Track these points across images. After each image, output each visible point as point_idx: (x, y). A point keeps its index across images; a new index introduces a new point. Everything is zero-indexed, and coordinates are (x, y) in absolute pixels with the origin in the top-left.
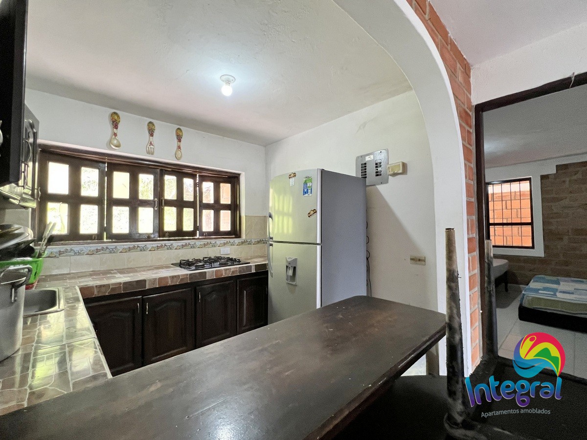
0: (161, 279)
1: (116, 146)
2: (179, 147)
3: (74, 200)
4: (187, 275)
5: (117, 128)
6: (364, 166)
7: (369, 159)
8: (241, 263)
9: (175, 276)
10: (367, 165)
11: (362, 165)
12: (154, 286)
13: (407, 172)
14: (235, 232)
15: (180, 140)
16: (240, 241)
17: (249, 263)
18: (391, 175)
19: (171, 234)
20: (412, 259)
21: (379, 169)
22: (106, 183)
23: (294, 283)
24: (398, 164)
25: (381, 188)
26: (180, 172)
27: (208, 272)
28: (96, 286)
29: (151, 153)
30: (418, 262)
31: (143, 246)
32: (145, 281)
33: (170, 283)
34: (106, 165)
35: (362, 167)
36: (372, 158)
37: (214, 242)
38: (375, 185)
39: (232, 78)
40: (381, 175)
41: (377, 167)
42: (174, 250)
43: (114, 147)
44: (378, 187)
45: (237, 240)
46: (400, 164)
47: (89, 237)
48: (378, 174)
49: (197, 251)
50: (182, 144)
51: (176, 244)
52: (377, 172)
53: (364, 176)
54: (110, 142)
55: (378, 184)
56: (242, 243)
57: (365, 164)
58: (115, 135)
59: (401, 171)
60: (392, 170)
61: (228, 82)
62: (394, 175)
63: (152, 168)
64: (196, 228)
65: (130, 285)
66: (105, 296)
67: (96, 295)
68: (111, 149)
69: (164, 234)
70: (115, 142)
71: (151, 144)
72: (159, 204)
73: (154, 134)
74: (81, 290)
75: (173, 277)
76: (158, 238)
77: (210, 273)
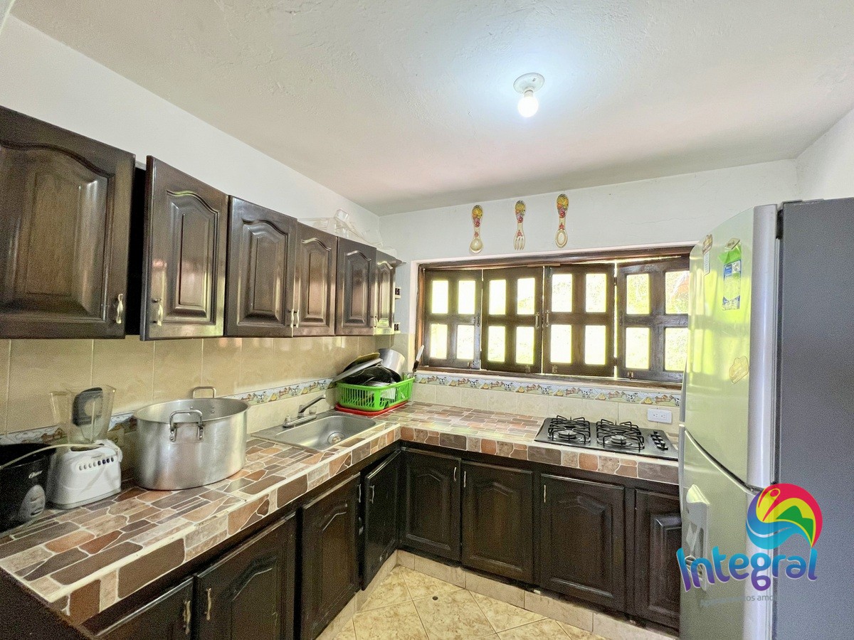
0: (485, 442)
1: (477, 250)
2: (562, 226)
3: (452, 320)
4: (526, 447)
5: (478, 226)
9: (506, 444)
15: (563, 215)
22: (482, 297)
26: (575, 265)
28: (415, 429)
31: (509, 383)
32: (464, 438)
33: (497, 453)
34: (483, 273)
37: (631, 394)
42: (553, 397)
43: (474, 252)
47: (461, 365)
50: (567, 220)
51: (555, 387)
54: (472, 245)
58: (477, 234)
61: (528, 90)
63: (533, 268)
64: (611, 362)
65: (448, 438)
66: (423, 444)
67: (415, 439)
68: (473, 254)
69: (549, 368)
70: (476, 244)
71: (519, 234)
72: (543, 319)
73: (524, 218)
74: (403, 430)
75: (502, 444)
76: (542, 374)
77: (569, 455)
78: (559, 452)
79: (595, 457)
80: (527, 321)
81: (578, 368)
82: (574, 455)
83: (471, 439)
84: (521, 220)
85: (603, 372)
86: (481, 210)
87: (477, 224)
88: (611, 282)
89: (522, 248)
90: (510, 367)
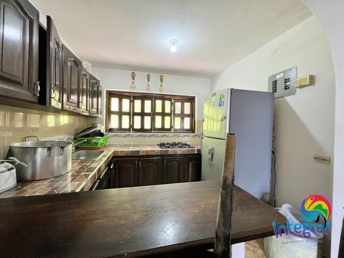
0: (146, 151)
1: (134, 88)
2: (161, 85)
3: (120, 114)
4: (159, 150)
5: (134, 80)
6: (275, 83)
7: (280, 77)
8: (190, 147)
9: (153, 151)
10: (277, 82)
11: (273, 82)
12: (143, 154)
13: (314, 83)
14: (192, 130)
15: (162, 82)
16: (194, 135)
17: (194, 148)
18: (298, 88)
19: (159, 129)
20: (314, 158)
21: (288, 84)
22: (132, 105)
23: (212, 163)
24: (306, 77)
25: (288, 99)
26: (163, 98)
27: (170, 150)
28: (120, 151)
29: (148, 90)
30: (322, 161)
31: (145, 134)
32: (139, 151)
33: (150, 154)
34: (132, 97)
35: (273, 84)
36: (282, 76)
37: (179, 135)
38: (283, 97)
39: (176, 41)
40: (289, 88)
41: (285, 82)
42: (159, 138)
43: (133, 89)
44: (286, 98)
45: (192, 134)
46: (307, 78)
47: (125, 130)
48: (286, 88)
49: (169, 138)
50: (163, 84)
51: (159, 134)
52: (285, 87)
53: (275, 90)
54: (131, 86)
55: (286, 96)
56: (195, 136)
57: (276, 81)
58: (133, 83)
59: (307, 83)
60: (299, 83)
61: (174, 44)
62: (302, 87)
63: (151, 97)
64: (171, 127)
65: (133, 152)
66: (123, 156)
67: (120, 154)
68: (132, 90)
69: (155, 129)
70: (133, 86)
71: (148, 85)
72: (153, 114)
73: (150, 80)
74: (114, 152)
75: (152, 151)
76: (153, 131)
77: (171, 151)
78: (168, 150)
79: (177, 150)
80: (148, 114)
81: (163, 129)
82: (172, 150)
83: (142, 151)
84: (149, 81)
85: (169, 130)
86: (135, 74)
87: (134, 79)
88: (172, 104)
89: (149, 90)
90: (142, 130)
